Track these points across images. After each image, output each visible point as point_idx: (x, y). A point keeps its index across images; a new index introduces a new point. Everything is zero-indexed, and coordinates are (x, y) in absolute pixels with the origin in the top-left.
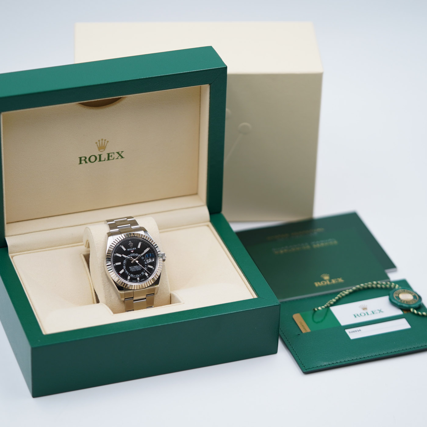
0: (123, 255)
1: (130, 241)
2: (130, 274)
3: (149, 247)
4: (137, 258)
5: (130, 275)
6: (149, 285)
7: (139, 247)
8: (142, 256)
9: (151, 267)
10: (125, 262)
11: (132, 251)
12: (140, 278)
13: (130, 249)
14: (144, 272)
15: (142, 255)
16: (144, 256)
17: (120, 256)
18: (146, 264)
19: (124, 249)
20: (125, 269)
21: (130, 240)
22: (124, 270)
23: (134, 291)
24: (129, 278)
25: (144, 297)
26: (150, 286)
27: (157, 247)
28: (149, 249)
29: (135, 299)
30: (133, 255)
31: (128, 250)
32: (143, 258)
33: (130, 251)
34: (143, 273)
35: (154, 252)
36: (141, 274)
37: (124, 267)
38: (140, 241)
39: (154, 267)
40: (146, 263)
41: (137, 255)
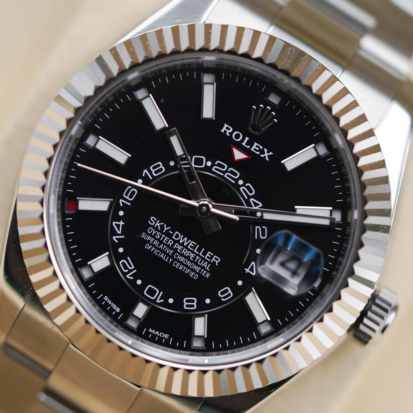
2: (123, 256)
3: (345, 208)
6: (176, 391)
7: (292, 162)
8: (262, 222)
10: (156, 171)
11: (239, 155)
12: (148, 315)
13: (237, 136)
14: (201, 306)
15: (270, 216)
16: (274, 226)
17: (159, 121)
18: (247, 278)
20: (125, 208)
21: (279, 92)
22: (114, 207)
23: (71, 346)
24: (101, 263)
30: (228, 175)
32: (260, 233)
33: (229, 143)
34: (190, 303)
37: (128, 196)
38: (324, 138)
40: (252, 270)
41: (246, 190)
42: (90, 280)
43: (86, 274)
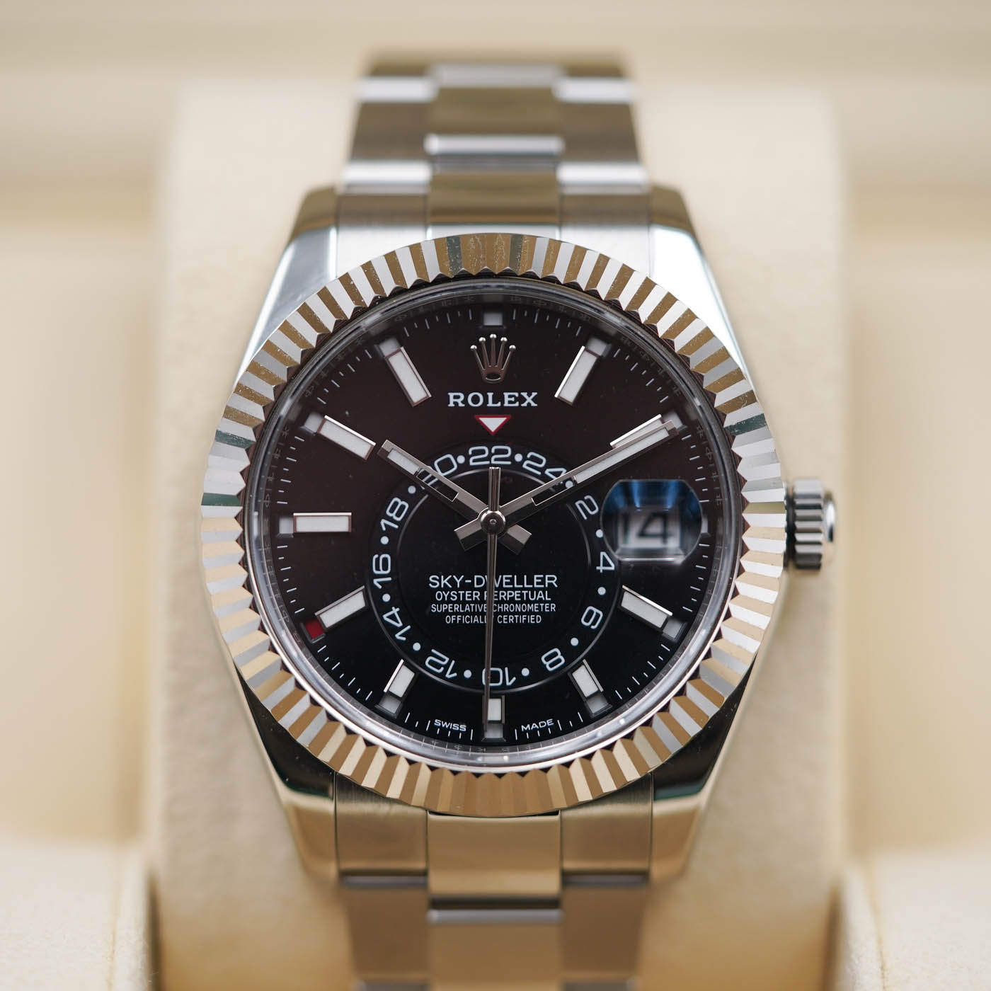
0: (387, 445)
1: (493, 320)
2: (425, 652)
3: (677, 405)
4: (526, 499)
5: (415, 661)
6: (608, 786)
7: (569, 388)
8: (582, 490)
9: (652, 612)
10: (396, 512)
11: (493, 424)
12: (508, 710)
13: (474, 399)
14: (570, 654)
15: (584, 474)
16: (596, 486)
17: (359, 445)
18: (607, 579)
19: (416, 390)
20: (386, 588)
21: (493, 307)
22: (373, 595)
23: (432, 817)
24: (401, 680)
25: (548, 883)
26: (627, 791)
27: (756, 423)
28: (663, 435)
29: (441, 883)
30: (495, 459)
31: (455, 399)
32: (586, 508)
33: (470, 416)
34: (553, 659)
35: (709, 466)
36: (539, 672)
37: (382, 569)
38: (592, 329)
39: (678, 616)
40: (607, 563)
41: (532, 463)
42: (402, 713)
43: (391, 707)
